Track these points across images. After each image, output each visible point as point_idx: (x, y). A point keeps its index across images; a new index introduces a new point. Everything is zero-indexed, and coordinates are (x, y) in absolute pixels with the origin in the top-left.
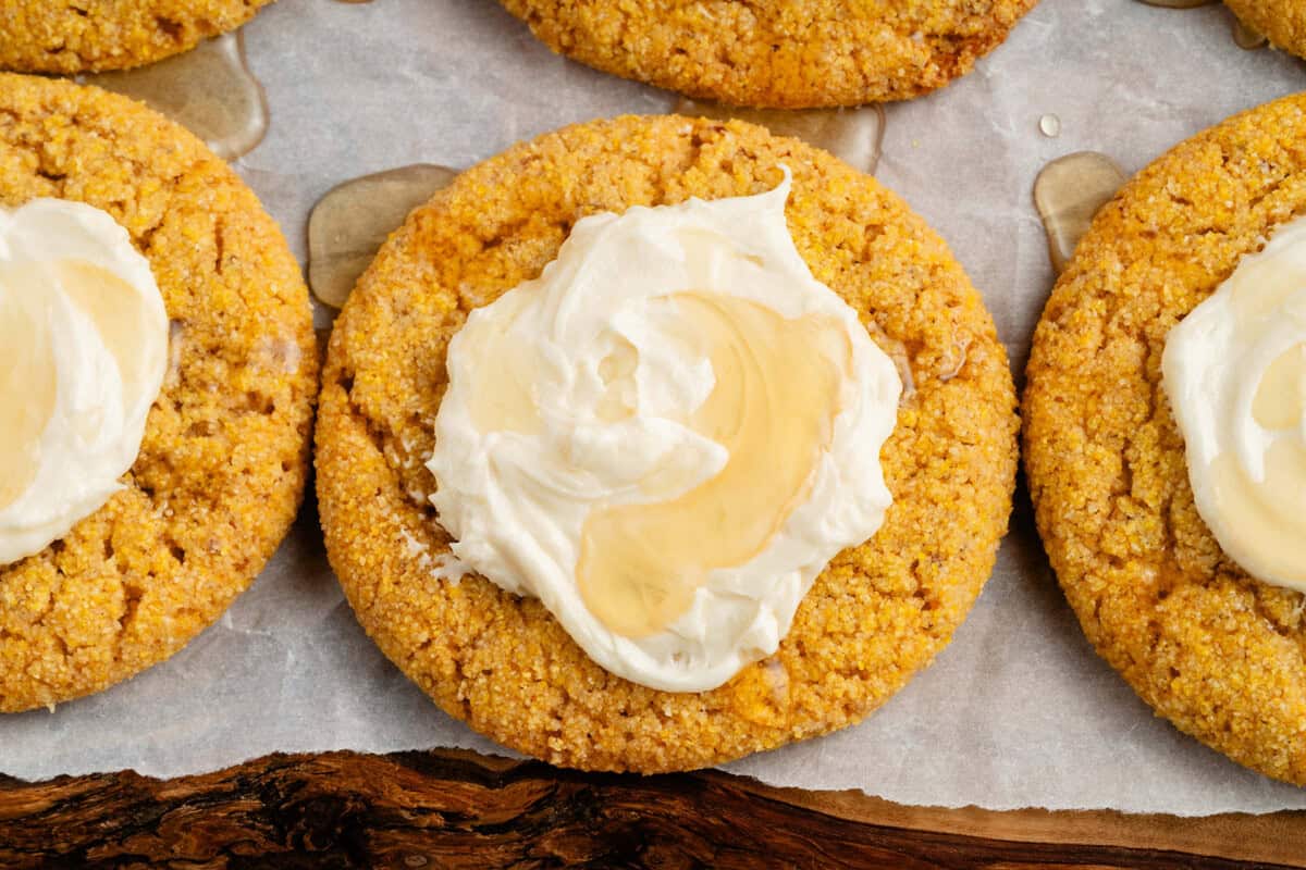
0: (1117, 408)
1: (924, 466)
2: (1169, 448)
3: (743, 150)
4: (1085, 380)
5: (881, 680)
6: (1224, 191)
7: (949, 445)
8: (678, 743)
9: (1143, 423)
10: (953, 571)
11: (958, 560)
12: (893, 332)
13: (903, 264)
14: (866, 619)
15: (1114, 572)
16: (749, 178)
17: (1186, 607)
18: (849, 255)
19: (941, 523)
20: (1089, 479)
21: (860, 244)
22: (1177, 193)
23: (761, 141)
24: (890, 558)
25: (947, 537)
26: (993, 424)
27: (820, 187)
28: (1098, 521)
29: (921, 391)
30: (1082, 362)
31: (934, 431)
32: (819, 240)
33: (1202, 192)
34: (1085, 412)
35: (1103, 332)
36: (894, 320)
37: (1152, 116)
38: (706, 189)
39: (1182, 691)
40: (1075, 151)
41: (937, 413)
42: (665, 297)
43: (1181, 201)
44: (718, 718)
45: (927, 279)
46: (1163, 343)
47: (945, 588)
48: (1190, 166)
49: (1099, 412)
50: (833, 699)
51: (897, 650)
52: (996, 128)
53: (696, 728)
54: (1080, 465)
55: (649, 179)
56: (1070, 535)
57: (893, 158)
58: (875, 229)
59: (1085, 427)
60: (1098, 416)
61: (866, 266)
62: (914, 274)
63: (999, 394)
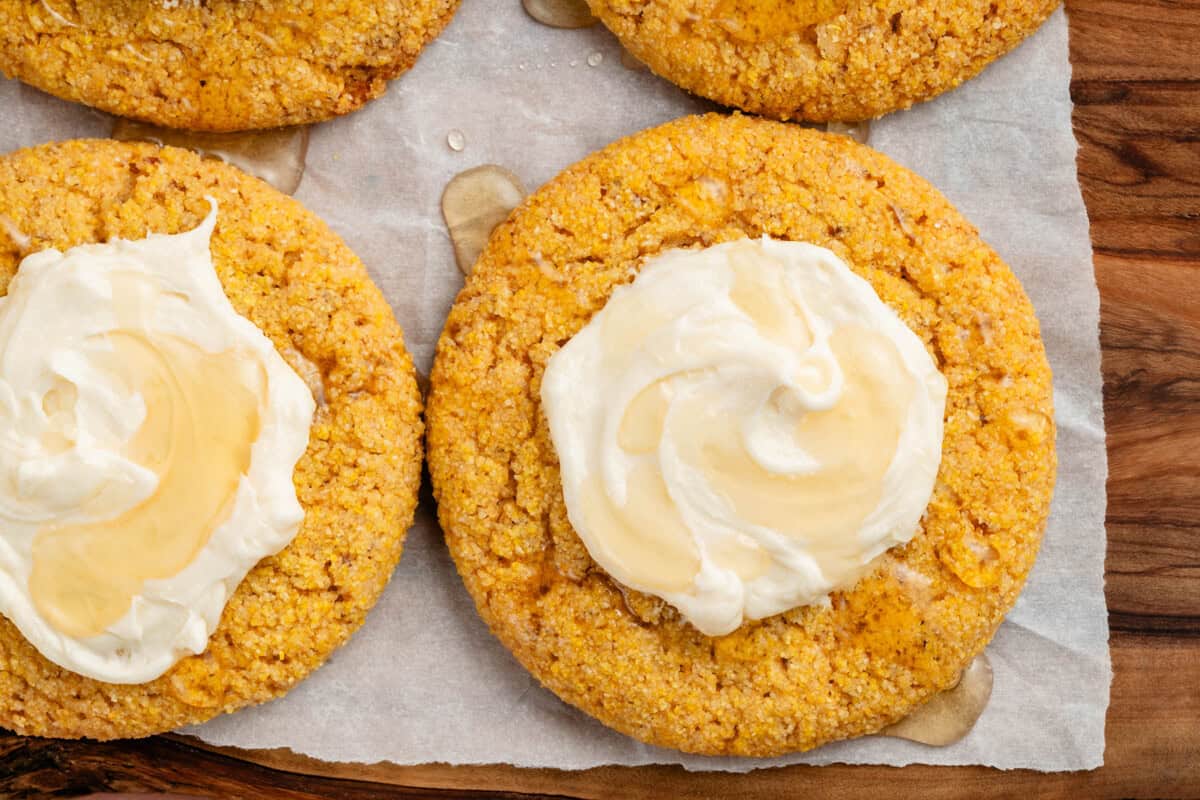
0: (503, 425)
1: (337, 475)
2: (548, 464)
3: (174, 183)
4: (476, 398)
5: (301, 664)
6: (601, 224)
7: (359, 456)
8: (124, 723)
9: (526, 439)
10: (362, 569)
11: (366, 559)
12: (309, 352)
13: (318, 289)
14: (285, 613)
15: (501, 571)
16: (180, 210)
17: (562, 604)
18: (268, 280)
19: (351, 526)
20: (479, 488)
21: (279, 269)
22: (560, 225)
23: (191, 170)
24: (305, 560)
25: (355, 540)
26: (398, 433)
27: (243, 217)
28: (488, 525)
29: (333, 406)
30: (474, 381)
31: (345, 442)
32: (243, 268)
33: (581, 225)
34: (476, 426)
35: (493, 352)
36: (309, 341)
37: (548, 132)
38: (141, 221)
39: (561, 674)
40: (479, 164)
41: (347, 427)
42: (101, 335)
43: (562, 231)
44: (159, 701)
45: (339, 302)
46: (543, 367)
47: (354, 585)
48: (572, 199)
49: (489, 428)
50: (258, 682)
51: (313, 639)
52: (408, 144)
53: (140, 710)
54: (471, 476)
55: (91, 210)
56: (465, 535)
57: (317, 171)
58: (293, 256)
59: (476, 440)
60: (488, 432)
61: (283, 291)
62: (327, 299)
63: (403, 405)
